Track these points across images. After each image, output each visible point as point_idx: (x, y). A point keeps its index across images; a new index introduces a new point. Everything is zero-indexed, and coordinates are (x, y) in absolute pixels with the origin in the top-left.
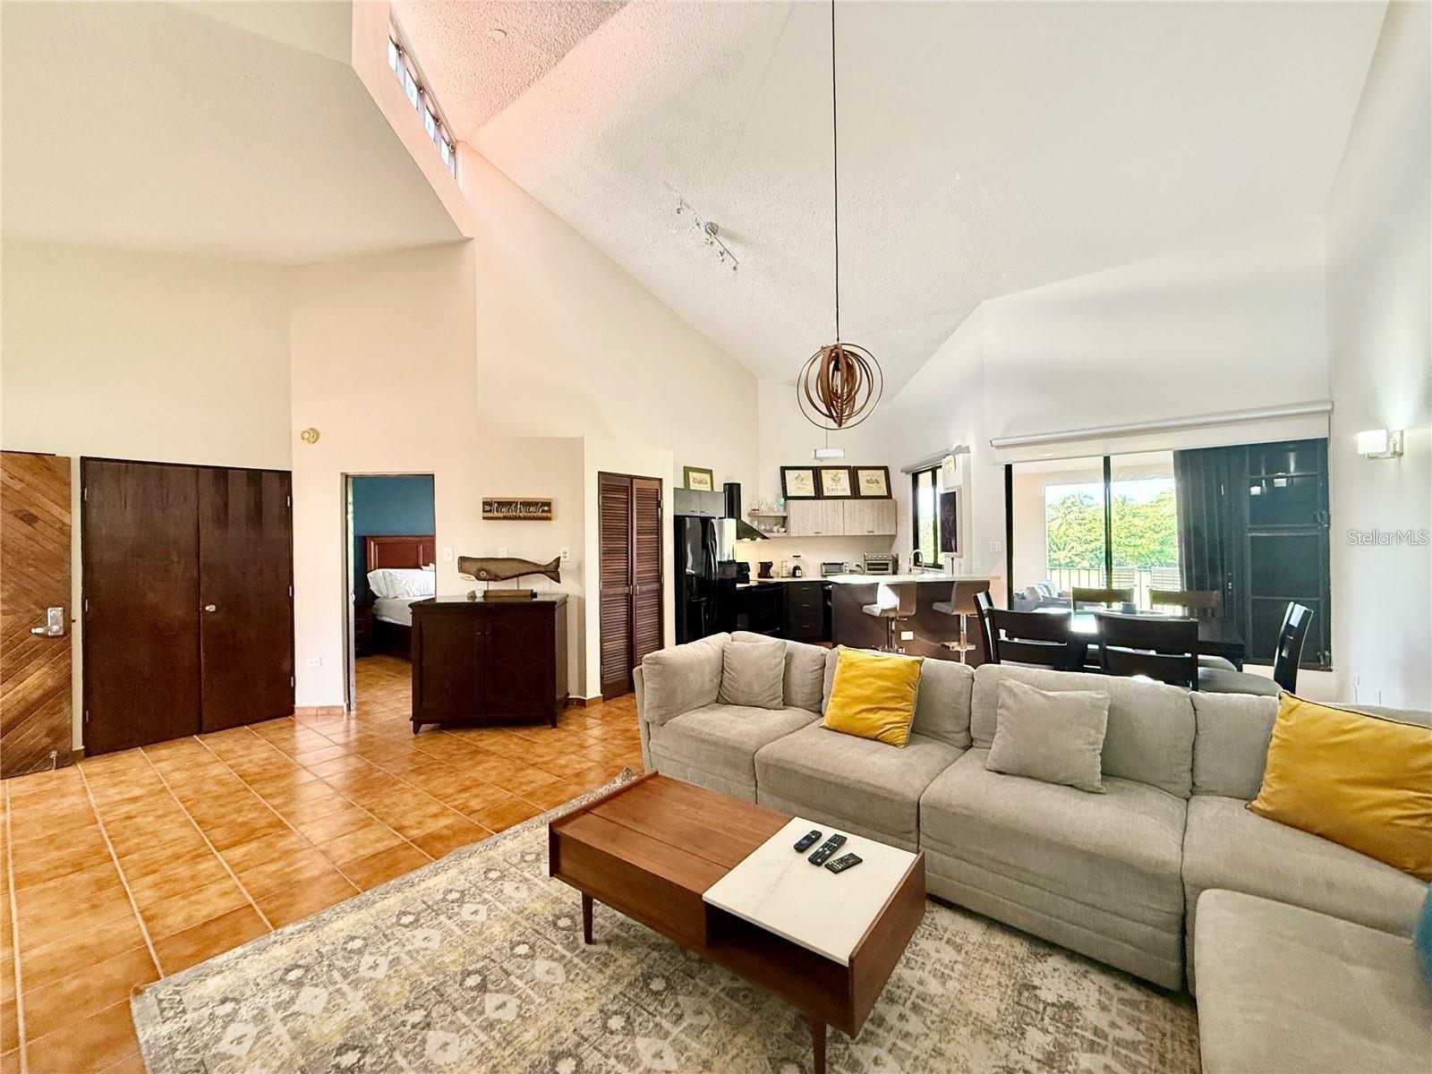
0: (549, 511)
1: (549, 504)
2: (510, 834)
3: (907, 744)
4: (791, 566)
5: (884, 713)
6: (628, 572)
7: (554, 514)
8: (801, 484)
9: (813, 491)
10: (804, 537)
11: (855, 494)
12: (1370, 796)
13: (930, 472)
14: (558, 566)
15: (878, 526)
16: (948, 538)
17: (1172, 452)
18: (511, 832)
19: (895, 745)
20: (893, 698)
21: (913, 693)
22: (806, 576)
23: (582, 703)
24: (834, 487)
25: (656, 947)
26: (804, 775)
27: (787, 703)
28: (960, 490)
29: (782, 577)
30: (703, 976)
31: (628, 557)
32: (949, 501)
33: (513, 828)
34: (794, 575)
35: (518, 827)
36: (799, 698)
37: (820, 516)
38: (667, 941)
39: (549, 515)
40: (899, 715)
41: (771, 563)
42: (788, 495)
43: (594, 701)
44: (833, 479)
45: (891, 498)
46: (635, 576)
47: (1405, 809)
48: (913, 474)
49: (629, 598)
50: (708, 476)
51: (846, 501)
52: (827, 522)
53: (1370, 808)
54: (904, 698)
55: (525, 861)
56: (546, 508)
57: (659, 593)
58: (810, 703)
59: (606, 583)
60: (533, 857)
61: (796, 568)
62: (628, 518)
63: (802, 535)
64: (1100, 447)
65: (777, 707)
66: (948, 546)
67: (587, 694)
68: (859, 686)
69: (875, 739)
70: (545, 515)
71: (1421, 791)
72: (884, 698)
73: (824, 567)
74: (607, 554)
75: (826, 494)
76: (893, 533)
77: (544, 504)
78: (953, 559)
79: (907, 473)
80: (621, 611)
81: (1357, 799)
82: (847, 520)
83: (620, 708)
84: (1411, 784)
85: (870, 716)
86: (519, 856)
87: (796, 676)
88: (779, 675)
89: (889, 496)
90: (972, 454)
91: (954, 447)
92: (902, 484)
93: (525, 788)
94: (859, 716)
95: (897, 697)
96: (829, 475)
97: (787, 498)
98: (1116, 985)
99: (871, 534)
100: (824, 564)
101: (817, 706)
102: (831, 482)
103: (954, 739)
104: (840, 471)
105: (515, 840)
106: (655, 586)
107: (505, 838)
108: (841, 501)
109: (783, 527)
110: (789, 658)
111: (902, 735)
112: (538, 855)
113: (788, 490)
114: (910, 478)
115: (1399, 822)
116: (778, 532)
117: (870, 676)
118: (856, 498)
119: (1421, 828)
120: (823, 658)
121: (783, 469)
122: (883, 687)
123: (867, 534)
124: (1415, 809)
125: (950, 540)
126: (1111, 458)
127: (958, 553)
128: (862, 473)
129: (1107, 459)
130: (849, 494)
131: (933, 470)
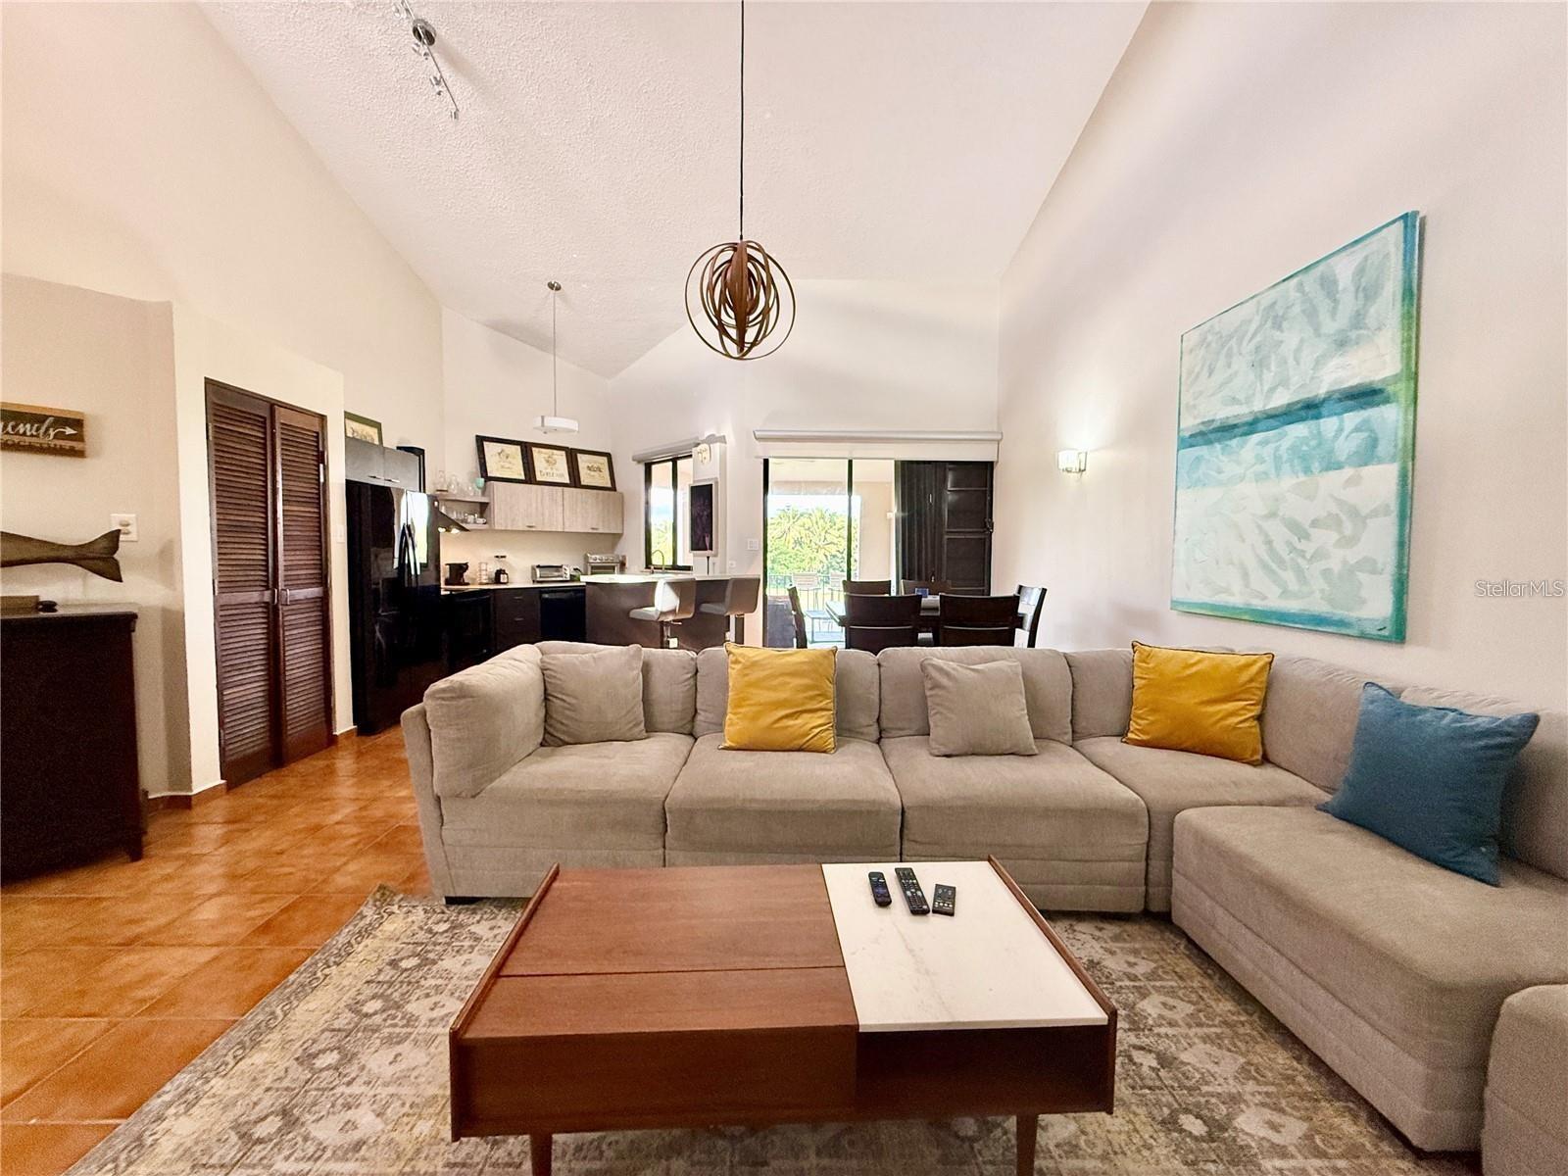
0: (79, 437)
1: (78, 423)
2: (169, 1105)
3: (836, 748)
4: (493, 568)
5: (806, 716)
6: (267, 566)
7: (89, 444)
8: (505, 462)
9: (523, 473)
10: (512, 531)
11: (575, 481)
12: (1220, 711)
13: (671, 463)
14: (115, 548)
15: (603, 522)
16: (702, 534)
17: (893, 462)
18: (166, 1098)
19: (825, 752)
20: (812, 698)
21: (831, 689)
22: (512, 583)
23: (182, 804)
24: (549, 470)
25: (672, 1150)
26: (755, 811)
27: (651, 728)
28: (717, 483)
29: (481, 584)
30: (774, 1152)
31: (266, 540)
32: (702, 496)
33: (168, 1087)
34: (497, 580)
35: (183, 1079)
36: (666, 719)
37: (534, 505)
38: (677, 1132)
39: (77, 445)
40: (823, 716)
41: (466, 564)
42: (489, 475)
43: (210, 794)
44: (548, 461)
45: (615, 490)
46: (281, 573)
47: (1241, 715)
48: (646, 464)
49: (272, 613)
50: (376, 430)
51: (565, 489)
52: (543, 515)
53: (1222, 719)
54: (824, 695)
55: (260, 1141)
56: (69, 431)
57: (324, 603)
58: (680, 724)
59: (225, 583)
60: (272, 1125)
61: (499, 573)
62: (265, 470)
63: (509, 528)
64: (846, 450)
65: (639, 737)
66: (701, 543)
67: (194, 784)
68: (769, 689)
69: (800, 750)
70: (67, 444)
71: (1246, 700)
72: (806, 698)
73: (538, 570)
74: (227, 532)
75: (539, 478)
76: (620, 532)
77: (62, 421)
78: (708, 558)
79: (639, 462)
80: (255, 633)
81: (1212, 715)
82: (567, 513)
83: (274, 797)
84: (1238, 697)
85: (791, 722)
86: (234, 1138)
87: (661, 689)
88: (638, 695)
89: (613, 488)
90: (728, 445)
91: (706, 436)
92: (630, 475)
93: (140, 994)
94: (776, 725)
95: (819, 695)
96: (543, 455)
97: (488, 479)
98: (1096, 927)
99: (595, 531)
100: (538, 566)
101: (689, 726)
102: (546, 465)
103: (868, 734)
104: (555, 452)
105: (195, 1110)
106: (314, 591)
107: (160, 1118)
108: (560, 489)
109: (481, 517)
110: (646, 669)
111: (829, 737)
112: (285, 1113)
113: (489, 470)
114: (642, 468)
115: (1240, 726)
116: (475, 523)
117: (783, 674)
118: (575, 487)
119: (1250, 727)
120: (693, 663)
121: (481, 440)
122: (801, 685)
123: (591, 531)
124: (1245, 714)
125: (704, 537)
126: (854, 461)
127: (713, 552)
128: (582, 459)
129: (850, 462)
130: (568, 482)
131: (674, 461)
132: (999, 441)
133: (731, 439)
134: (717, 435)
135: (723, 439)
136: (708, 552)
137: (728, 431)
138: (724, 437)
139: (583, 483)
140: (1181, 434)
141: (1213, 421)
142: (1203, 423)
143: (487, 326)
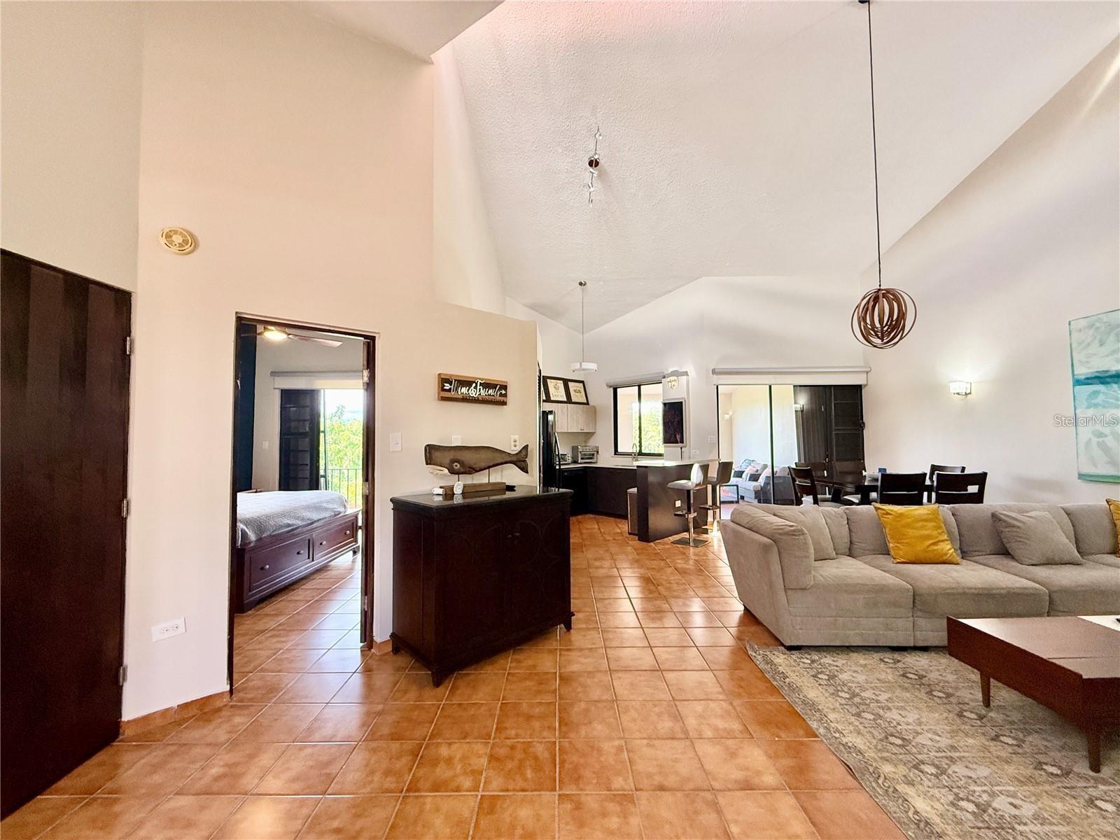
1: (506, 388)
7: (510, 399)
11: (569, 399)
13: (635, 388)
14: (526, 455)
15: (586, 425)
16: (674, 433)
24: (556, 393)
28: (685, 401)
32: (674, 409)
39: (504, 399)
44: (555, 388)
45: (589, 405)
48: (613, 388)
51: (565, 405)
56: (502, 392)
64: (767, 379)
65: (835, 557)
66: (673, 439)
70: (501, 399)
76: (592, 431)
77: (502, 387)
78: (681, 448)
79: (607, 386)
82: (569, 420)
89: (587, 403)
90: (691, 377)
92: (601, 396)
96: (552, 384)
99: (582, 431)
102: (554, 390)
104: (558, 381)
114: (611, 390)
118: (570, 403)
123: (580, 431)
125: (675, 435)
126: (772, 386)
127: (684, 445)
128: (570, 384)
129: (770, 387)
130: (566, 400)
131: (639, 386)
132: (867, 373)
133: (692, 373)
134: (680, 371)
135: (686, 374)
136: (681, 445)
137: (690, 368)
138: (687, 372)
139: (573, 401)
140: (1075, 377)
141: (1108, 371)
142: (1097, 372)
143: (527, 307)
